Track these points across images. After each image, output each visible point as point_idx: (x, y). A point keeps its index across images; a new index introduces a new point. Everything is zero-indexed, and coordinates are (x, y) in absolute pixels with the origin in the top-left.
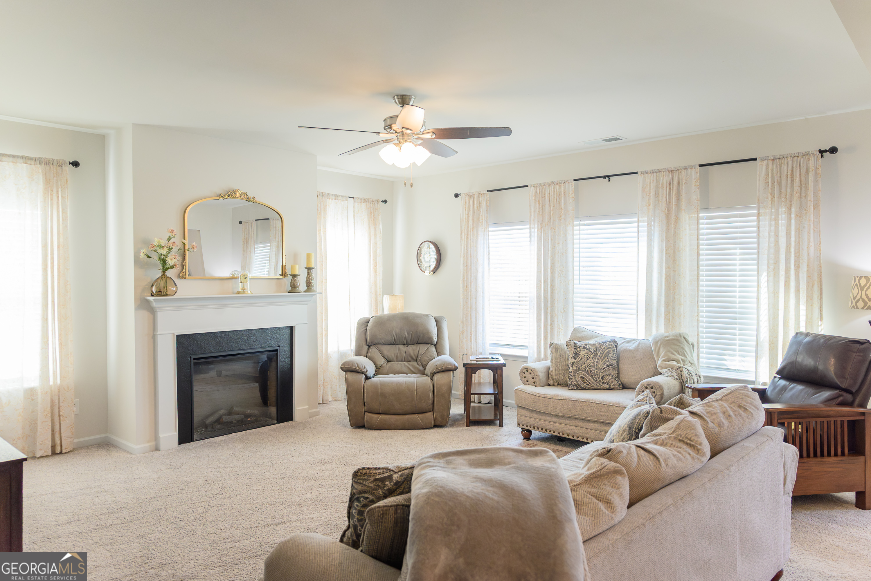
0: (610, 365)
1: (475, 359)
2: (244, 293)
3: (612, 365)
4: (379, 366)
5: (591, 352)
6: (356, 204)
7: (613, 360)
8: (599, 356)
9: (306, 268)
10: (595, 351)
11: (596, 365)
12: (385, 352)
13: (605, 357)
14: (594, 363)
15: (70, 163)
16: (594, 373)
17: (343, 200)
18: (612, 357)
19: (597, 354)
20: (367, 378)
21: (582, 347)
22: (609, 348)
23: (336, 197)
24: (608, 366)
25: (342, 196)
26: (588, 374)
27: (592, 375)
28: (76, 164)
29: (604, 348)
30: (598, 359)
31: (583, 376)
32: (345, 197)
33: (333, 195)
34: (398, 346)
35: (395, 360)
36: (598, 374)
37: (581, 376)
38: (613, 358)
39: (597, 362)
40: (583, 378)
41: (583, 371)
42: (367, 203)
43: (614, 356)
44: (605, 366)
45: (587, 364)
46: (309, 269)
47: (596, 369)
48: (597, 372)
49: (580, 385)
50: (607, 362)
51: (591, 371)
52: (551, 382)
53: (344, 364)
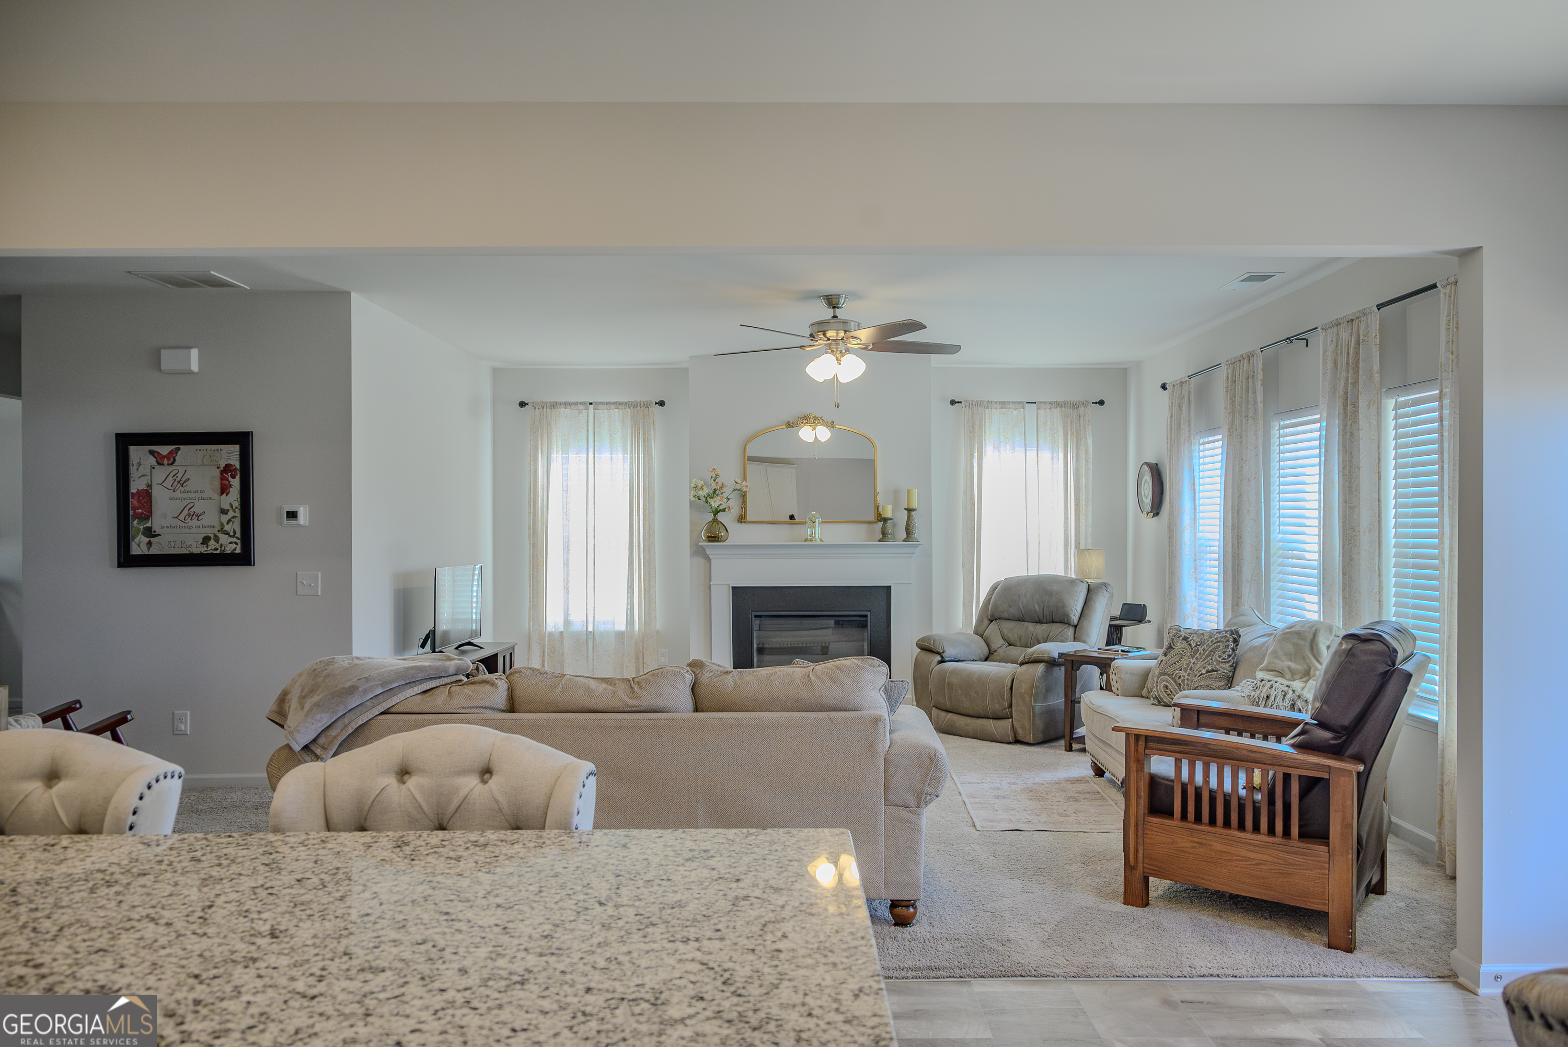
0: (1213, 671)
1: (1097, 650)
2: (811, 540)
3: (1216, 671)
4: (992, 650)
5: (1191, 646)
6: (1042, 412)
7: (1219, 661)
8: (1200, 654)
9: (906, 509)
10: (1197, 645)
11: (1191, 668)
12: (1006, 631)
13: (1207, 656)
14: (1188, 665)
15: (656, 403)
16: (1183, 681)
17: (1015, 409)
18: (1220, 657)
19: (1198, 650)
20: (942, 661)
21: (1181, 638)
22: (1219, 642)
23: (1003, 404)
24: (1208, 672)
25: (1013, 402)
26: (1175, 682)
27: (1180, 684)
28: (662, 403)
29: (1212, 642)
30: (1197, 659)
31: (1167, 684)
32: (1021, 403)
33: (996, 403)
34: (1026, 623)
35: (1018, 644)
36: (1189, 683)
37: (1165, 683)
38: (1220, 660)
39: (1194, 663)
40: (1166, 687)
41: (1168, 675)
42: (1063, 409)
43: (1225, 656)
44: (1204, 671)
45: (1177, 666)
46: (909, 510)
47: (1189, 675)
48: (1188, 679)
49: (1162, 699)
50: (1209, 664)
51: (1180, 677)
52: (1144, 692)
53: (922, 640)
